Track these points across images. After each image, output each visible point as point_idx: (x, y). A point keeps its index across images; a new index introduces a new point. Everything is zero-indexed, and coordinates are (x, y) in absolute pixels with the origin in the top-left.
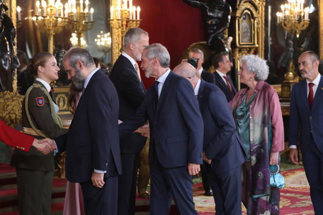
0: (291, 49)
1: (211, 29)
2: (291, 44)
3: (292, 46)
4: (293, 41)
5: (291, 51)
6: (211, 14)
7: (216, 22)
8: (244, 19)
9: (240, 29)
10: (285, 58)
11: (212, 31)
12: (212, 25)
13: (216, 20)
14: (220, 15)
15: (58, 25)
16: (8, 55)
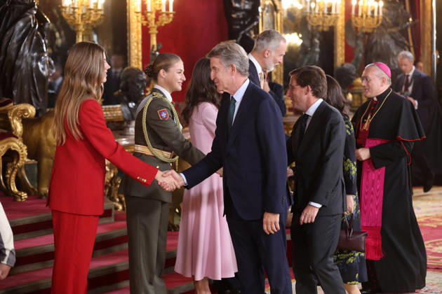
0: (317, 50)
1: (237, 25)
2: (316, 43)
3: (318, 45)
4: (319, 39)
5: (317, 53)
6: (237, 5)
7: (243, 15)
8: (267, 12)
9: (264, 24)
10: (310, 60)
11: (238, 27)
12: (238, 19)
13: (244, 13)
14: (247, 7)
15: (92, 19)
16: (46, 57)
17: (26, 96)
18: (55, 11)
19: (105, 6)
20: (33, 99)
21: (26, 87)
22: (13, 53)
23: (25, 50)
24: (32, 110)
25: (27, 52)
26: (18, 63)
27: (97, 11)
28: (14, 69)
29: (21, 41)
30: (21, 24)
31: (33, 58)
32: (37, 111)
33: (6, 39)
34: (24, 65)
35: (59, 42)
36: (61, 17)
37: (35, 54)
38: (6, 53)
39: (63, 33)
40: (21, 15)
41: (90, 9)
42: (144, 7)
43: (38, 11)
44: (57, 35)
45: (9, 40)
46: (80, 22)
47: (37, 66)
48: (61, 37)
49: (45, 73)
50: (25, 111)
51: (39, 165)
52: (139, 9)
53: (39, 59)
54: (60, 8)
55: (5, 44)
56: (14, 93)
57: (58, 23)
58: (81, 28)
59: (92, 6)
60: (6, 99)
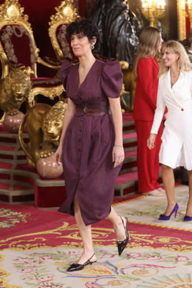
15: (159, 14)
16: (134, 36)
17: (123, 57)
18: (137, 10)
19: (166, 7)
20: (127, 58)
21: (123, 52)
22: (116, 34)
23: (123, 32)
24: (126, 65)
25: (123, 33)
26: (119, 39)
27: (161, 9)
28: (116, 42)
29: (120, 27)
30: (120, 18)
31: (127, 36)
32: (130, 65)
33: (112, 26)
34: (122, 40)
35: (140, 26)
36: (142, 14)
37: (128, 34)
38: (112, 34)
39: (142, 21)
40: (120, 13)
41: (157, 9)
42: (187, 7)
43: (129, 11)
44: (139, 23)
45: (114, 27)
46: (152, 16)
47: (129, 41)
48: (141, 24)
49: (133, 44)
50: (123, 65)
51: (131, 94)
52: (184, 8)
53: (130, 37)
54: (141, 9)
55: (112, 28)
56: (117, 55)
57: (140, 16)
58: (153, 19)
59: (158, 7)
60: (113, 59)
